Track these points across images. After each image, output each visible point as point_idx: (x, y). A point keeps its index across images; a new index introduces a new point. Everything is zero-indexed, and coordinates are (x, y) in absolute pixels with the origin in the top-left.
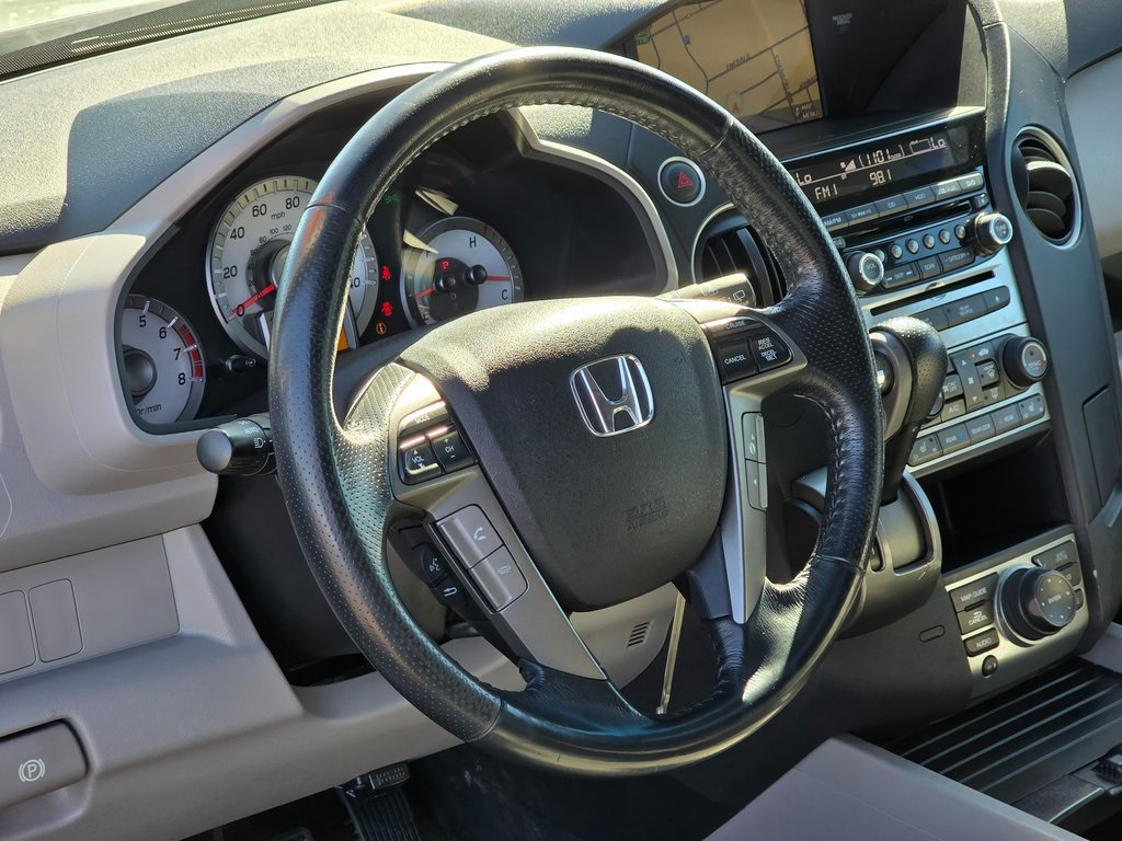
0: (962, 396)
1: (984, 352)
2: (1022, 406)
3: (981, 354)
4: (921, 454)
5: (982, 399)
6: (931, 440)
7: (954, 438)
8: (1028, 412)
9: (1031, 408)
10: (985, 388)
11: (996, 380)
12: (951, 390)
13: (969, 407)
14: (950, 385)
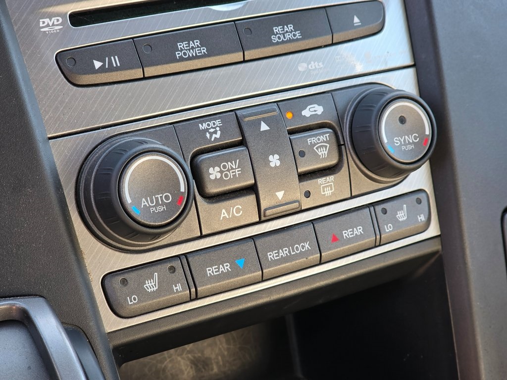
0: (253, 189)
1: (313, 111)
2: (385, 211)
3: (306, 113)
4: (143, 294)
5: (298, 195)
6: (173, 269)
7: (226, 267)
8: (395, 221)
9: (402, 216)
10: (304, 176)
11: (334, 161)
12: (226, 176)
13: (266, 210)
14: (224, 167)
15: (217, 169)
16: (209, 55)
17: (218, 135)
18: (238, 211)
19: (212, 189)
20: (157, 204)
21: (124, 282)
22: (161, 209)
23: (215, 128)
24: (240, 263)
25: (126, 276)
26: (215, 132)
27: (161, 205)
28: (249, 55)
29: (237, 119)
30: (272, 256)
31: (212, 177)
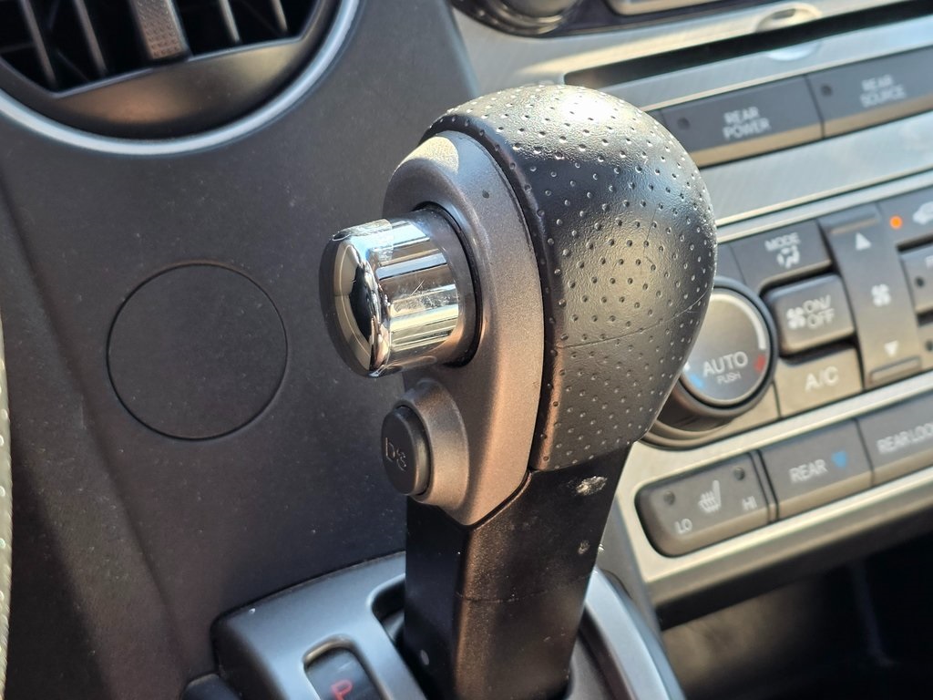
0: (851, 342)
3: (920, 217)
4: (700, 520)
5: (916, 348)
6: (742, 475)
10: (925, 318)
12: (813, 322)
13: (872, 373)
14: (810, 308)
15: (799, 311)
16: (774, 129)
17: (795, 258)
18: (831, 376)
19: (794, 344)
20: (727, 371)
21: (671, 499)
22: (733, 377)
23: (789, 247)
24: (839, 459)
25: (672, 489)
26: (791, 254)
27: (731, 371)
28: (831, 127)
29: (822, 233)
30: (885, 446)
31: (793, 325)
